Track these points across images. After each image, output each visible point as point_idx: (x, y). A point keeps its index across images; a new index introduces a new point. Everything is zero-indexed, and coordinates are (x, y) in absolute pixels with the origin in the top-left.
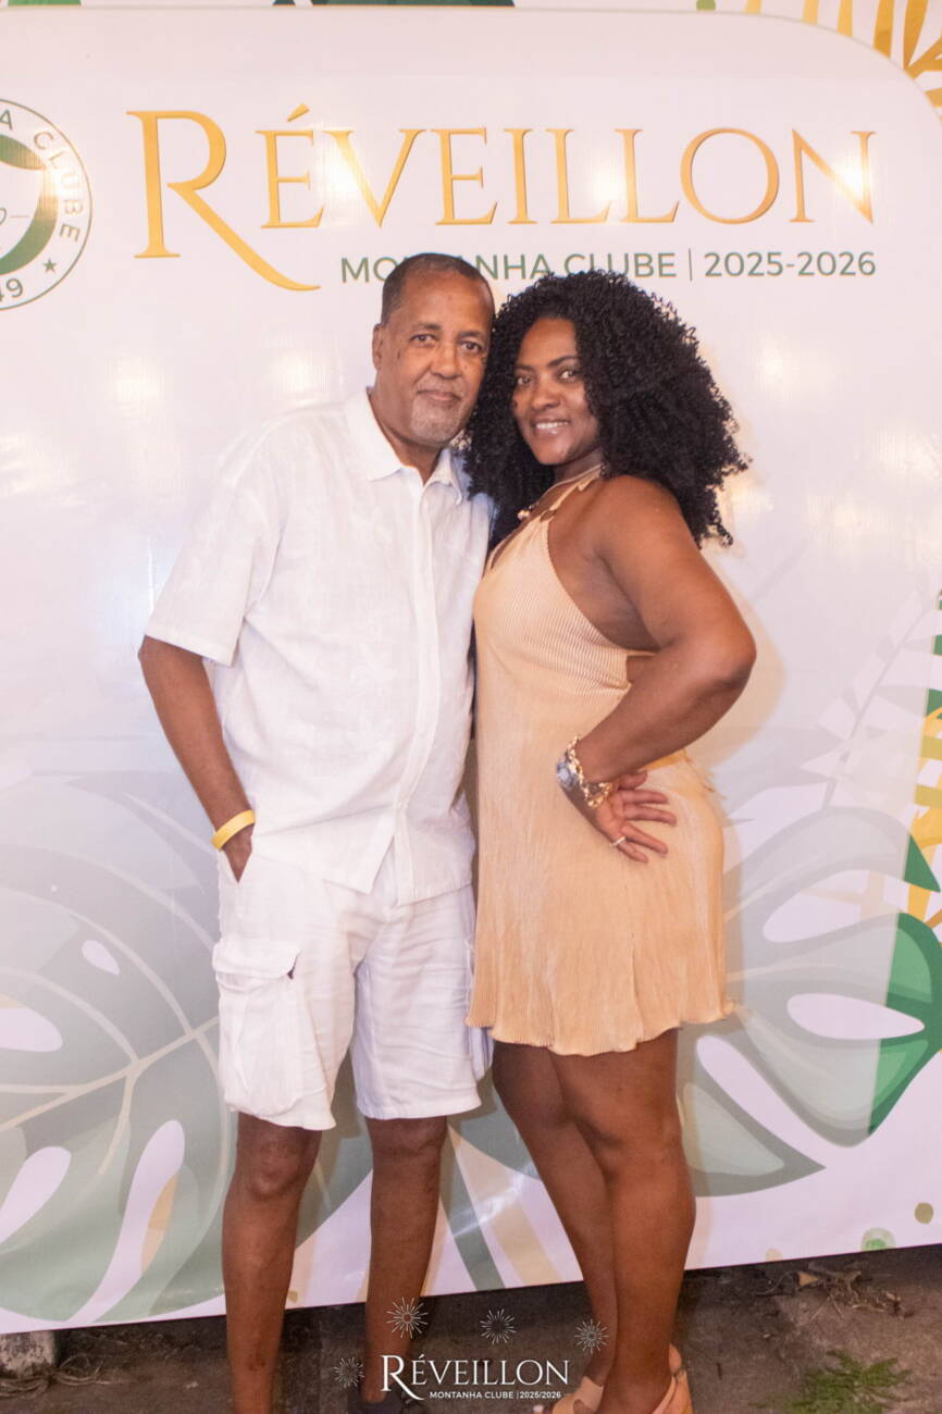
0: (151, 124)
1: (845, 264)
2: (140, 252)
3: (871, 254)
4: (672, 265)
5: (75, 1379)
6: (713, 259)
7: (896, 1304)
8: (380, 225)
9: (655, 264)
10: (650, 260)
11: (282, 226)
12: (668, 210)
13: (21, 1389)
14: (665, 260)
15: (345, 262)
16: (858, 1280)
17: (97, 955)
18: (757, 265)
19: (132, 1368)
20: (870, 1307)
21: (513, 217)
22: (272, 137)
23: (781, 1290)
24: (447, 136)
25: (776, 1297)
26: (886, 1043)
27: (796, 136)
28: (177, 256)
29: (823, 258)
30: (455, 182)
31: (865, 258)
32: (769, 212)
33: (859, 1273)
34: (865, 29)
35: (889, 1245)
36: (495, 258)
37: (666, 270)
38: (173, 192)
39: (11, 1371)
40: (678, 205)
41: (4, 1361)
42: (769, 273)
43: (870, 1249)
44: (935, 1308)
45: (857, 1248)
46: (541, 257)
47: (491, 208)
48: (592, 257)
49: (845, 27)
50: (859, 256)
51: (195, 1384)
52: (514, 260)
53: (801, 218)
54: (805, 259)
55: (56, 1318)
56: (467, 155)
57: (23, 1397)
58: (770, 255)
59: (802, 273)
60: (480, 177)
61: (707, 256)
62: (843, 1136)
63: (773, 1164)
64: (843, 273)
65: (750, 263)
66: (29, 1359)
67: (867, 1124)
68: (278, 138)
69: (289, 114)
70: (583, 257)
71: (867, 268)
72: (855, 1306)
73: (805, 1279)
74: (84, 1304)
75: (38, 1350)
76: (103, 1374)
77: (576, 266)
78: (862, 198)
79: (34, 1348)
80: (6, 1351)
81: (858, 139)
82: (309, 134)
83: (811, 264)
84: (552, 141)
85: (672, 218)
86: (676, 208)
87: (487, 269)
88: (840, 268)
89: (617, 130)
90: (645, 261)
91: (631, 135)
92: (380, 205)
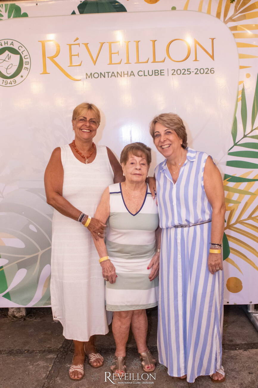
1: (207, 71)
2: (42, 73)
3: (213, 68)
4: (163, 72)
5: (29, 319)
6: (174, 71)
8: (95, 65)
9: (159, 72)
10: (158, 71)
11: (73, 66)
12: (163, 59)
13: (18, 320)
14: (162, 71)
15: (87, 74)
17: (32, 228)
18: (185, 72)
19: (42, 318)
21: (126, 62)
22: (70, 45)
24: (110, 44)
27: (195, 40)
28: (49, 73)
29: (201, 70)
30: (112, 54)
32: (187, 59)
34: (214, 12)
36: (121, 72)
37: (162, 74)
38: (49, 59)
39: (16, 316)
41: (15, 314)
42: (187, 74)
46: (132, 72)
47: (120, 60)
48: (144, 71)
49: (209, 12)
50: (210, 69)
52: (125, 72)
54: (197, 70)
55: (23, 305)
56: (115, 48)
57: (18, 322)
58: (188, 69)
59: (196, 74)
60: (118, 53)
61: (172, 70)
65: (183, 71)
66: (20, 314)
68: (72, 46)
69: (74, 40)
70: (142, 71)
71: (212, 72)
74: (29, 302)
76: (35, 319)
77: (140, 73)
78: (212, 55)
79: (21, 311)
80: (15, 312)
81: (211, 40)
82: (79, 44)
83: (198, 71)
84: (135, 44)
85: (164, 61)
86: (165, 59)
87: (119, 74)
88: (205, 72)
89: (151, 41)
90: (157, 71)
91: (154, 42)
92: (95, 61)
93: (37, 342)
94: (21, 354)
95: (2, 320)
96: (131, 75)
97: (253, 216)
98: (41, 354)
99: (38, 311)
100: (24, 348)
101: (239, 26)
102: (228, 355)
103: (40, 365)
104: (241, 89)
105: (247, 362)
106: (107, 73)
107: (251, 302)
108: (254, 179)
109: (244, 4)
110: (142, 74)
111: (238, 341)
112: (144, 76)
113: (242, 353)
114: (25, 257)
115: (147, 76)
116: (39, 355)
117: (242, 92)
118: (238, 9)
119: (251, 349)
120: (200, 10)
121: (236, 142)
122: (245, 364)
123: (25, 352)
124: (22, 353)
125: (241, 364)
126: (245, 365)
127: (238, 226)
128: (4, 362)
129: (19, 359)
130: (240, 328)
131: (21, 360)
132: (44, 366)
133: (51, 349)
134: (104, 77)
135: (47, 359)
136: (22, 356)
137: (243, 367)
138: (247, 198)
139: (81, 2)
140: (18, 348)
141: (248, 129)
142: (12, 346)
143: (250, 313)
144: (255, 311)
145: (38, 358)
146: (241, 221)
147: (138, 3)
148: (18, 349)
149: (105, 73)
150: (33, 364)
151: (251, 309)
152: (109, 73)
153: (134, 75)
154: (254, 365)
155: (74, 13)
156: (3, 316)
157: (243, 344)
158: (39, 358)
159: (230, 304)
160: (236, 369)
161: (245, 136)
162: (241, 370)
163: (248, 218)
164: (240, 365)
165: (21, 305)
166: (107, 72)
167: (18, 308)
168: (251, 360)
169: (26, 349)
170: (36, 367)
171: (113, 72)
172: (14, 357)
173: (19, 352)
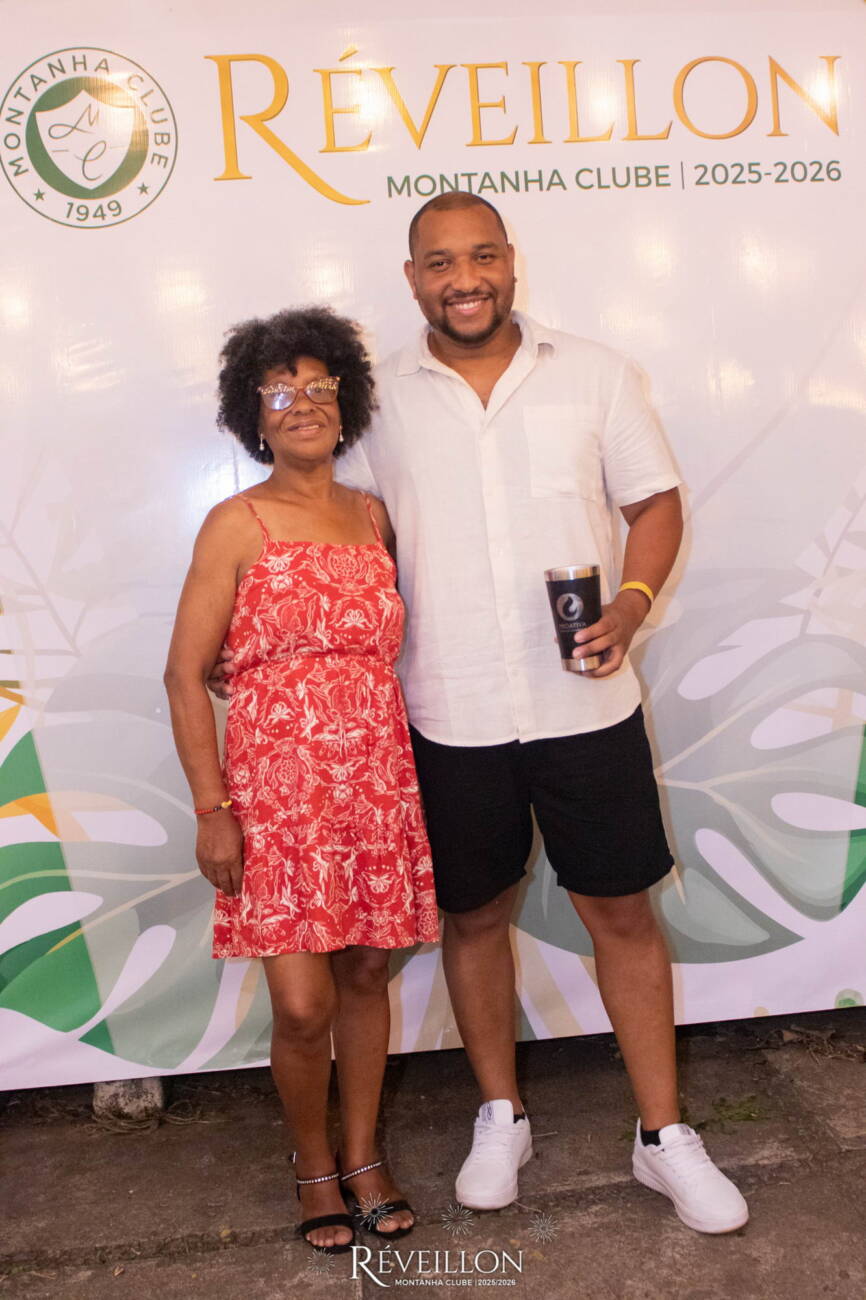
0: (225, 65)
1: (816, 170)
2: (219, 175)
3: (838, 162)
4: (666, 176)
5: (179, 1118)
6: (702, 170)
8: (420, 147)
9: (652, 175)
10: (650, 171)
11: (337, 151)
12: (662, 129)
13: (137, 1127)
14: (661, 172)
15: (390, 180)
18: (738, 176)
19: (227, 1111)
20: (843, 1056)
21: (531, 136)
22: (327, 76)
23: (768, 1046)
24: (474, 69)
25: (763, 1051)
26: (855, 834)
27: (773, 63)
28: (250, 178)
29: (796, 167)
30: (481, 109)
31: (833, 166)
32: (748, 130)
33: (834, 1031)
35: (859, 1003)
36: (517, 173)
37: (662, 181)
38: (247, 125)
39: (127, 1114)
40: (671, 124)
41: (122, 1104)
42: (750, 181)
43: (843, 1006)
45: (832, 1006)
46: (556, 172)
47: (513, 129)
48: (599, 170)
50: (827, 164)
51: (280, 1122)
52: (532, 175)
53: (777, 132)
54: (781, 168)
55: (166, 1065)
56: (492, 85)
57: (139, 1133)
58: (750, 165)
59: (778, 180)
60: (503, 104)
61: (696, 168)
62: (820, 912)
63: (760, 935)
64: (813, 179)
65: (733, 172)
66: (142, 1104)
67: (838, 902)
68: (332, 75)
70: (591, 171)
71: (834, 174)
73: (788, 1036)
74: (187, 1056)
75: (149, 1096)
76: (202, 1116)
77: (585, 179)
78: (829, 115)
79: (146, 1093)
80: (123, 1096)
81: (824, 63)
82: (358, 70)
83: (786, 172)
84: (563, 72)
85: (666, 136)
86: (670, 127)
87: (510, 183)
88: (809, 176)
89: (619, 61)
90: (644, 172)
91: (631, 65)
92: (418, 130)
93: (252, 1199)
94: (213, 1253)
95: (73, 1133)
96: (551, 184)
99: (200, 1088)
100: (211, 1228)
103: (311, 1285)
106: (466, 178)
110: (590, 179)
112: (600, 186)
114: (168, 882)
115: (608, 187)
116: (288, 1247)
124: (214, 1249)
128: (158, 1291)
129: (213, 1270)
131: (223, 1274)
132: (328, 1288)
136: (221, 1261)
140: (186, 1232)
142: (162, 1226)
145: (290, 1258)
148: (190, 1236)
149: (456, 176)
150: (281, 1287)
152: (473, 178)
153: (561, 183)
156: (70, 1118)
158: (293, 1261)
166: (463, 175)
167: (133, 1080)
170: (298, 1293)
171: (487, 175)
172: (188, 1265)
173: (200, 1244)
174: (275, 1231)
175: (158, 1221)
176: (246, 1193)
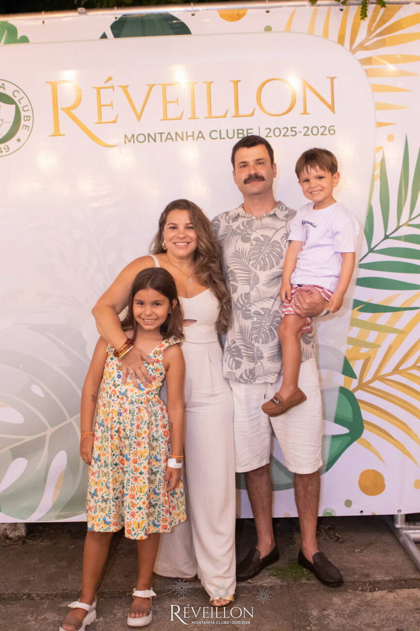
0: (54, 86)
1: (323, 130)
2: (51, 134)
3: (334, 126)
5: (31, 541)
6: (269, 130)
7: (338, 539)
8: (139, 121)
9: (245, 133)
10: (243, 131)
11: (103, 123)
12: (250, 112)
13: (13, 544)
14: (249, 131)
15: (126, 136)
16: (330, 528)
17: (37, 390)
18: (287, 132)
19: (53, 540)
20: (328, 539)
21: (190, 116)
22: (99, 89)
24: (164, 86)
26: (334, 437)
27: (304, 81)
28: (64, 135)
29: (314, 128)
30: (167, 104)
31: (331, 128)
32: (291, 112)
33: (329, 526)
34: (334, 34)
35: (334, 515)
36: (183, 133)
38: (63, 111)
39: (10, 537)
40: (255, 109)
41: (8, 533)
42: (291, 135)
43: (325, 516)
44: (353, 541)
46: (200, 132)
47: (181, 113)
48: (220, 131)
49: (326, 35)
50: (329, 127)
51: (73, 547)
52: (190, 134)
53: (305, 112)
54: (306, 129)
55: (23, 518)
56: (172, 93)
57: (13, 546)
58: (292, 128)
59: (305, 135)
60: (177, 101)
61: (266, 129)
63: (288, 480)
64: (322, 134)
65: (283, 131)
66: (17, 534)
67: (325, 468)
68: (101, 90)
69: (105, 80)
70: (216, 131)
71: (332, 132)
72: (323, 538)
74: (32, 514)
75: (20, 530)
76: (41, 542)
77: (214, 135)
78: (331, 104)
79: (18, 529)
80: (9, 530)
81: (329, 80)
82: (113, 87)
83: (309, 131)
84: (205, 86)
85: (252, 115)
86: (254, 111)
87: (180, 137)
88: (321, 132)
89: (231, 81)
90: (241, 132)
91: (236, 83)
92: (139, 113)
93: (44, 580)
94: (16, 602)
96: (198, 137)
97: (401, 368)
98: (49, 600)
99: (48, 529)
100: (22, 591)
101: (376, 57)
102: (361, 600)
103: (47, 619)
104: (379, 159)
105: (393, 610)
106: (160, 135)
107: (399, 511)
108: (402, 307)
109: (383, 21)
110: (217, 135)
111: (378, 577)
112: (221, 138)
113: (384, 595)
115: (224, 138)
116: (47, 602)
117: (381, 165)
118: (372, 29)
119: (399, 590)
120: (311, 32)
121: (372, 247)
122: (391, 615)
123: (24, 597)
124: (18, 600)
125: (384, 615)
126: (391, 617)
127: (377, 384)
129: (13, 609)
130: (383, 554)
131: (16, 611)
133: (66, 592)
134: (155, 141)
135: (60, 609)
136: (18, 605)
137: (387, 619)
138: (391, 337)
139: (116, 18)
140: (11, 591)
141: (392, 226)
142: (3, 588)
143: (398, 529)
144: (406, 525)
145: (45, 607)
146: (382, 377)
147: (209, 20)
148: (12, 593)
149: (155, 134)
150: (36, 619)
151: (399, 523)
152: (163, 135)
153: (203, 137)
154: (405, 616)
155: (104, 36)
157: (386, 581)
158: (48, 607)
159: (364, 514)
160: (374, 623)
161: (386, 237)
162: (383, 625)
163: (394, 371)
164: (381, 616)
165: (19, 518)
166: (158, 133)
167: (13, 523)
168: (401, 608)
169: (25, 592)
170: (41, 622)
171: (169, 133)
172: (5, 606)
173: (14, 597)
174: (47, 594)
175: (2, 585)
176: (43, 577)
